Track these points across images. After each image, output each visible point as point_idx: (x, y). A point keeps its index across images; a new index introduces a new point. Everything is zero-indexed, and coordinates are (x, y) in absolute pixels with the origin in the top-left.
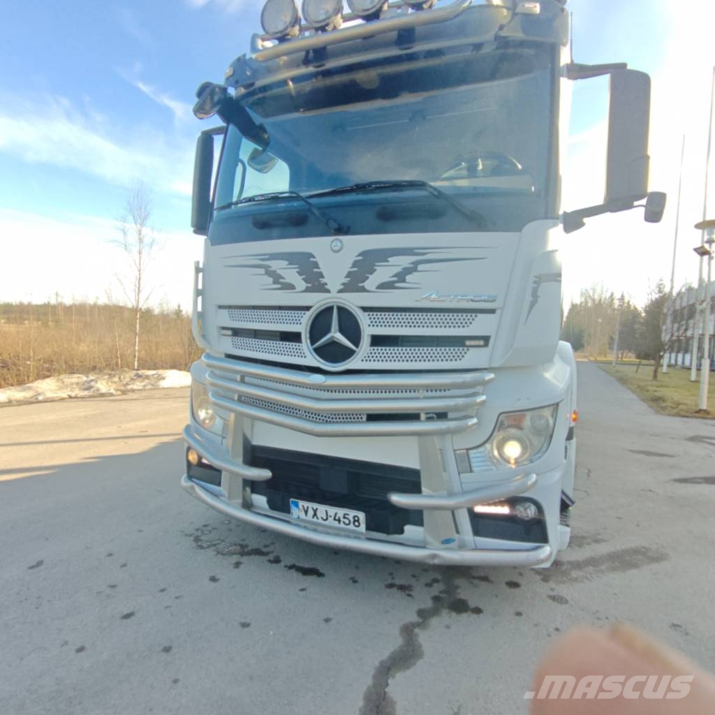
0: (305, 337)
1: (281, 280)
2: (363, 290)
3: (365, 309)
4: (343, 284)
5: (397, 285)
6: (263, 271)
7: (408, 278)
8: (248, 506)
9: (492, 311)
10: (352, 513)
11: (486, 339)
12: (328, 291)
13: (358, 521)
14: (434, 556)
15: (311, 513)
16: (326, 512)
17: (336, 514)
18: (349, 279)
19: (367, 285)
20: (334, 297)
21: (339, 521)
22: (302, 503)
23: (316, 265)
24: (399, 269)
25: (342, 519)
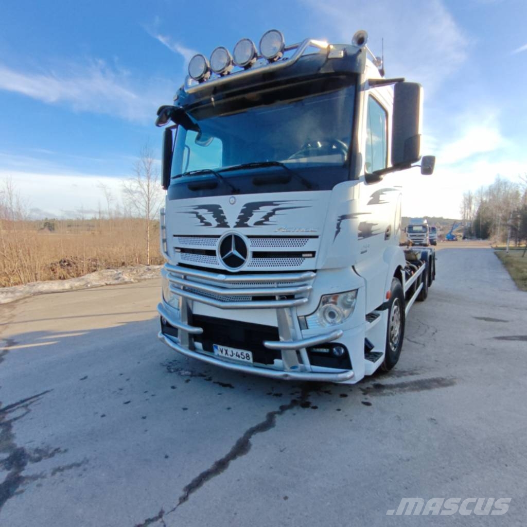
0: (218, 253)
1: (205, 221)
2: (247, 226)
3: (249, 237)
4: (237, 223)
5: (265, 223)
6: (195, 215)
7: (270, 218)
8: (193, 348)
9: (316, 237)
10: (245, 352)
11: (313, 253)
12: (228, 227)
13: (249, 356)
14: (287, 376)
15: (224, 352)
16: (232, 351)
17: (237, 353)
18: (239, 220)
19: (249, 223)
20: (232, 230)
21: (239, 356)
22: (220, 347)
23: (222, 212)
24: (265, 214)
25: (240, 355)
